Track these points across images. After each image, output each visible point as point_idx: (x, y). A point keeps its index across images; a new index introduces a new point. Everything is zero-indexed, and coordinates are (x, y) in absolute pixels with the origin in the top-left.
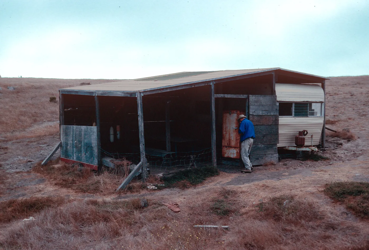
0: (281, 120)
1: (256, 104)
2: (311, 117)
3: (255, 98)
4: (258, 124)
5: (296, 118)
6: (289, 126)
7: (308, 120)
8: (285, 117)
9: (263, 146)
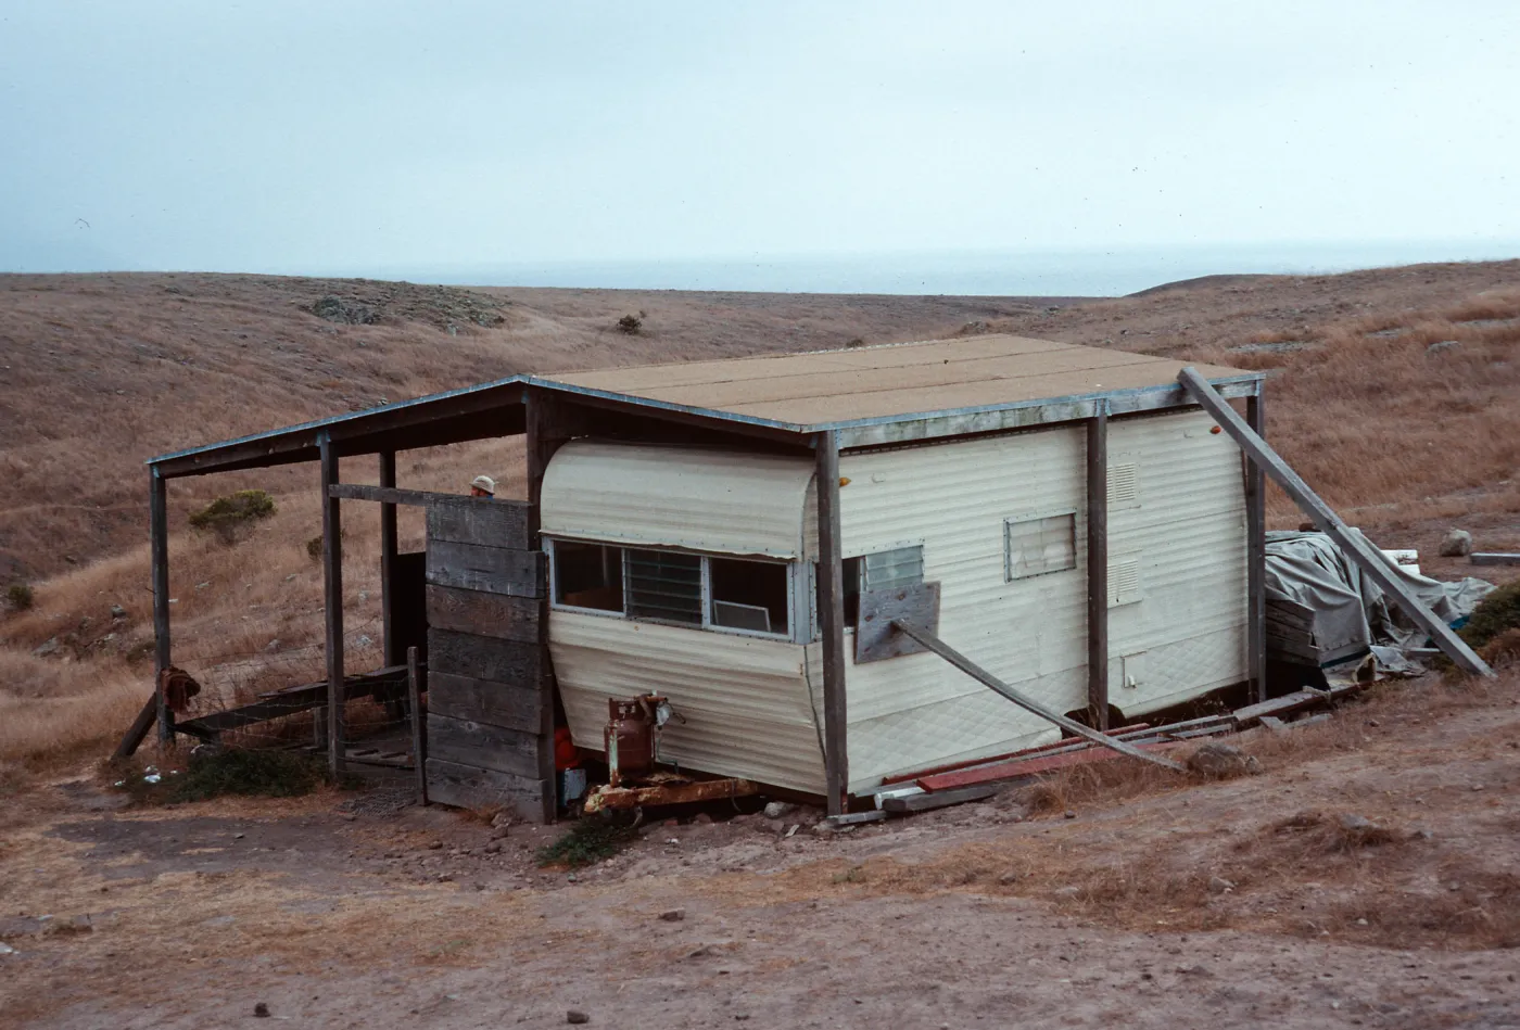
0: (561, 623)
1: (448, 538)
2: (726, 633)
3: (443, 509)
4: (457, 627)
5: (639, 625)
6: (615, 659)
7: (703, 644)
8: (586, 614)
9: (475, 726)
